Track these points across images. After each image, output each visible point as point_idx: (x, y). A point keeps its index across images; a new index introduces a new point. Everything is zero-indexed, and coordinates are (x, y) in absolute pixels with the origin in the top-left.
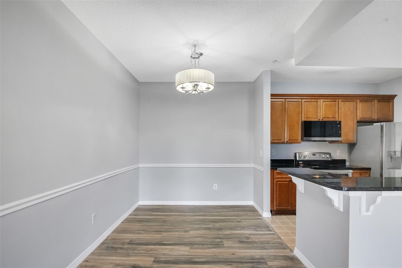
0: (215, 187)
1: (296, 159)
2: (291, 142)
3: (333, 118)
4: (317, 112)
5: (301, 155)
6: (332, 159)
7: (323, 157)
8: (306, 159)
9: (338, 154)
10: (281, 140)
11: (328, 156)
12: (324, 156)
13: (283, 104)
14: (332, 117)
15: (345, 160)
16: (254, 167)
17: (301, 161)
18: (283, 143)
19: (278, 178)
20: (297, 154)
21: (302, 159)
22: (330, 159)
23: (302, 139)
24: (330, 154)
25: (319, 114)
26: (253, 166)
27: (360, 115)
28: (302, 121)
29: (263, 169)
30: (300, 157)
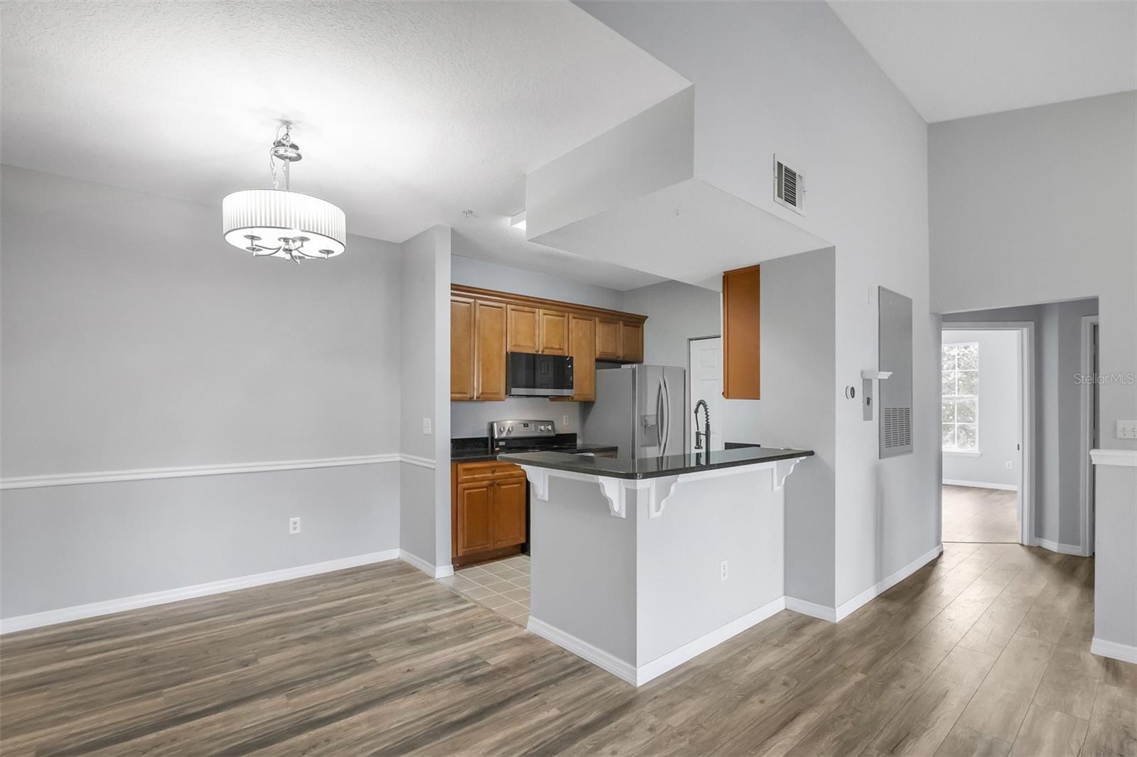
0: (295, 524)
1: (492, 437)
2: (485, 397)
3: (560, 349)
4: (534, 335)
5: (504, 428)
6: (557, 433)
7: (541, 430)
8: (513, 435)
9: (564, 424)
10: (466, 393)
11: (550, 427)
12: (542, 427)
13: (471, 311)
14: (558, 347)
15: (575, 434)
16: (401, 461)
17: (503, 440)
18: (471, 399)
19: (467, 481)
20: (495, 424)
21: (504, 435)
22: (552, 434)
23: (508, 393)
24: (551, 423)
25: (537, 339)
26: (399, 459)
27: (600, 348)
28: (507, 353)
29: (434, 462)
30: (501, 432)
